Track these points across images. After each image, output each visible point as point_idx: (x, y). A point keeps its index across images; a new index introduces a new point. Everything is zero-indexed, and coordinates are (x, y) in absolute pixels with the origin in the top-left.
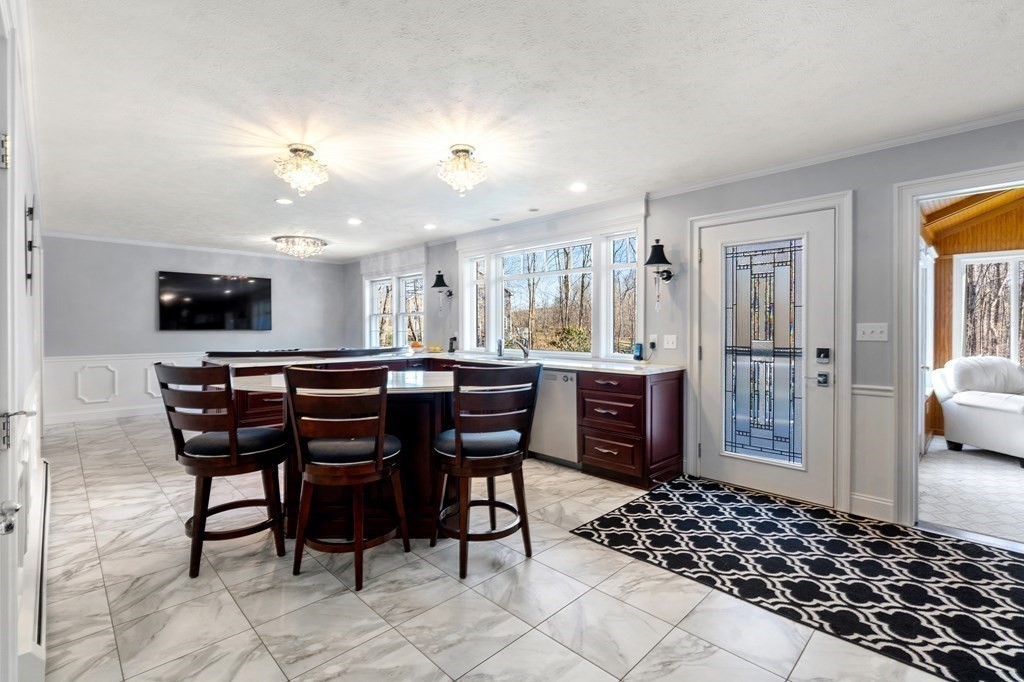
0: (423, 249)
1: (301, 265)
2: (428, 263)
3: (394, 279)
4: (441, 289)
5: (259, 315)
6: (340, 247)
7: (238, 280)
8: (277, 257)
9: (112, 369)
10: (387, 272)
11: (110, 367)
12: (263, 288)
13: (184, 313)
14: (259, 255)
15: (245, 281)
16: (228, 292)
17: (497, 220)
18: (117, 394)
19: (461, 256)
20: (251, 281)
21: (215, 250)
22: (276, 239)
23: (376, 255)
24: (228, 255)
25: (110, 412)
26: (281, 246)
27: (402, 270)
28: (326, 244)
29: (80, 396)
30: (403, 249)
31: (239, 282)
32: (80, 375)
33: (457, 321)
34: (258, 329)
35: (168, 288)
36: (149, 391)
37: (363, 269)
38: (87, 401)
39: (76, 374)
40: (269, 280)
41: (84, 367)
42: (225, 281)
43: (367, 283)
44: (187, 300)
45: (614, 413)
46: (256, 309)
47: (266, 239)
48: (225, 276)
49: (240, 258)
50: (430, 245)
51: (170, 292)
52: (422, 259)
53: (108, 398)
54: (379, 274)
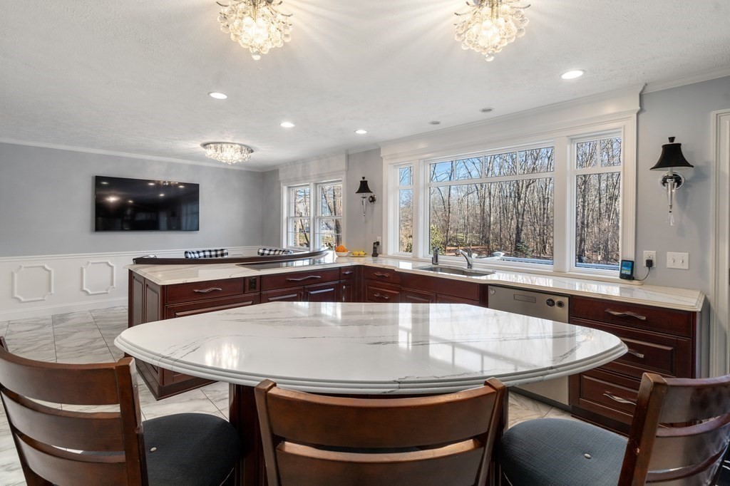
0: (343, 157)
1: (226, 172)
2: (348, 170)
3: (312, 185)
4: (365, 195)
5: (187, 215)
6: (266, 154)
7: (170, 185)
8: (205, 164)
9: (48, 268)
10: (306, 178)
11: (46, 267)
12: (191, 193)
13: (129, 212)
14: (189, 162)
15: (176, 186)
16: (162, 195)
17: (438, 123)
18: (53, 292)
19: (385, 162)
20: (181, 187)
21: (148, 157)
22: (205, 145)
23: (294, 163)
24: (160, 163)
25: (45, 310)
26: (210, 152)
27: (321, 176)
28: (252, 151)
29: (16, 296)
30: (322, 156)
31: (170, 187)
32: (16, 275)
33: (380, 226)
34: (186, 230)
35: (113, 192)
36: (85, 289)
37: (282, 176)
38: (23, 299)
39: (12, 274)
40: (198, 185)
41: (21, 267)
42: (159, 187)
43: (285, 189)
44: (131, 201)
45: (642, 356)
46: (186, 209)
47: (195, 146)
48: (159, 181)
49: (171, 165)
50: (350, 153)
51: (115, 195)
52: (343, 166)
53: (44, 297)
54: (297, 180)
